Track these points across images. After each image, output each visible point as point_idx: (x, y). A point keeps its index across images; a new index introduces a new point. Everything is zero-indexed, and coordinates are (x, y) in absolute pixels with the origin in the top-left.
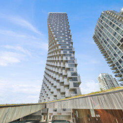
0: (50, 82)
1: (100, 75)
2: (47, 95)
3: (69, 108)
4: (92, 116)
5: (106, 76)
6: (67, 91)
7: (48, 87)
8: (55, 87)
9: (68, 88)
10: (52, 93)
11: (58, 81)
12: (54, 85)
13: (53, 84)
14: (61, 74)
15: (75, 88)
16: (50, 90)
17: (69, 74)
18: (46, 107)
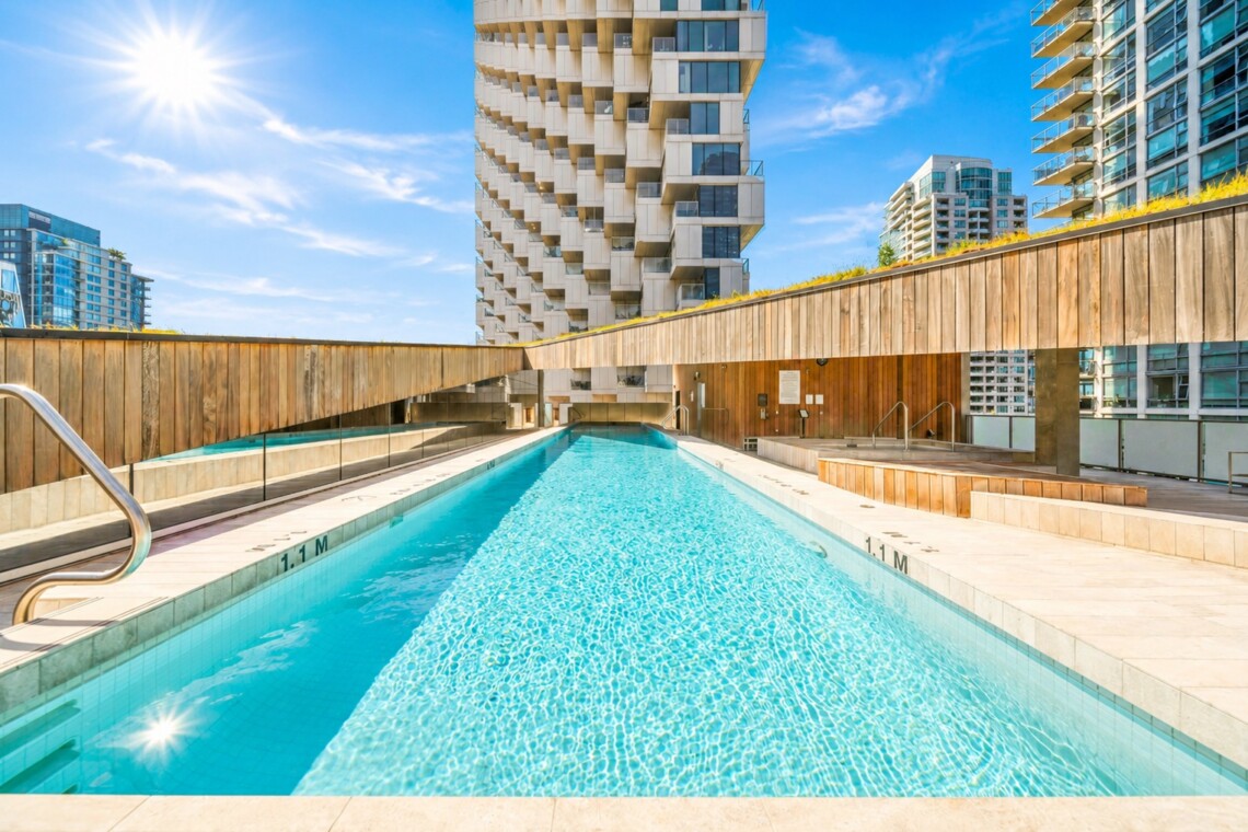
0: (536, 228)
1: (923, 175)
2: (527, 308)
3: (658, 362)
4: (783, 400)
5: (966, 176)
6: (655, 284)
7: (524, 262)
8: (576, 258)
9: (666, 267)
10: (558, 295)
11: (595, 215)
12: (566, 245)
13: (555, 240)
14: (618, 162)
15: (710, 262)
16: (539, 277)
17: (679, 164)
18: (526, 366)
